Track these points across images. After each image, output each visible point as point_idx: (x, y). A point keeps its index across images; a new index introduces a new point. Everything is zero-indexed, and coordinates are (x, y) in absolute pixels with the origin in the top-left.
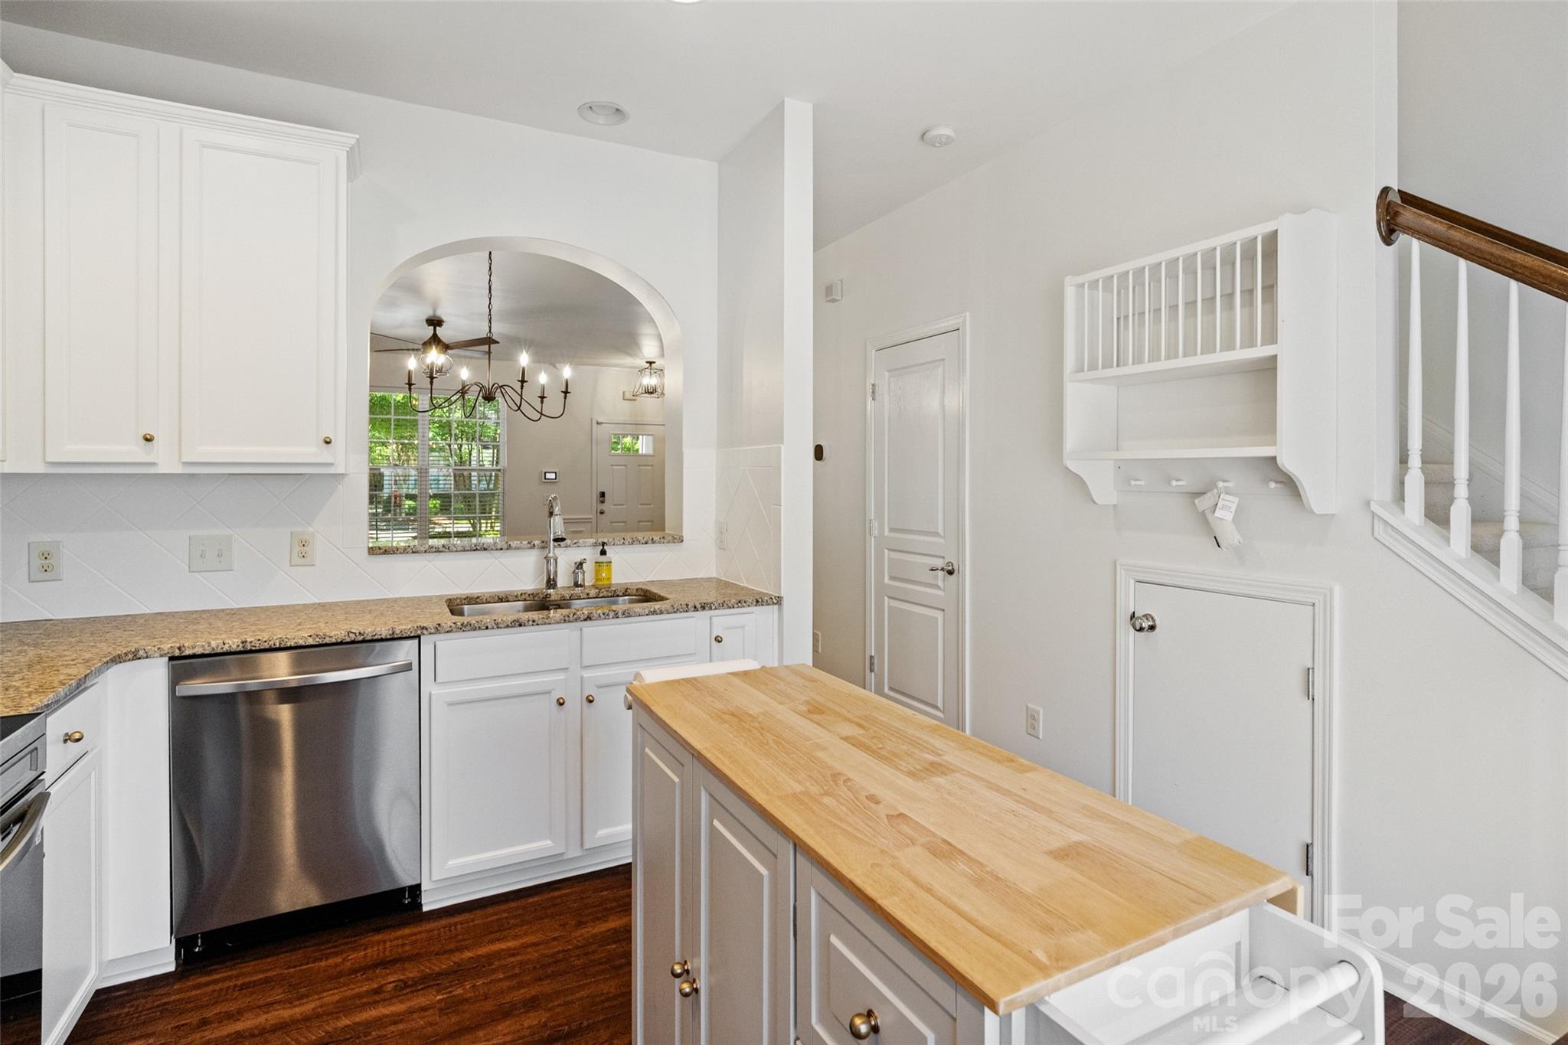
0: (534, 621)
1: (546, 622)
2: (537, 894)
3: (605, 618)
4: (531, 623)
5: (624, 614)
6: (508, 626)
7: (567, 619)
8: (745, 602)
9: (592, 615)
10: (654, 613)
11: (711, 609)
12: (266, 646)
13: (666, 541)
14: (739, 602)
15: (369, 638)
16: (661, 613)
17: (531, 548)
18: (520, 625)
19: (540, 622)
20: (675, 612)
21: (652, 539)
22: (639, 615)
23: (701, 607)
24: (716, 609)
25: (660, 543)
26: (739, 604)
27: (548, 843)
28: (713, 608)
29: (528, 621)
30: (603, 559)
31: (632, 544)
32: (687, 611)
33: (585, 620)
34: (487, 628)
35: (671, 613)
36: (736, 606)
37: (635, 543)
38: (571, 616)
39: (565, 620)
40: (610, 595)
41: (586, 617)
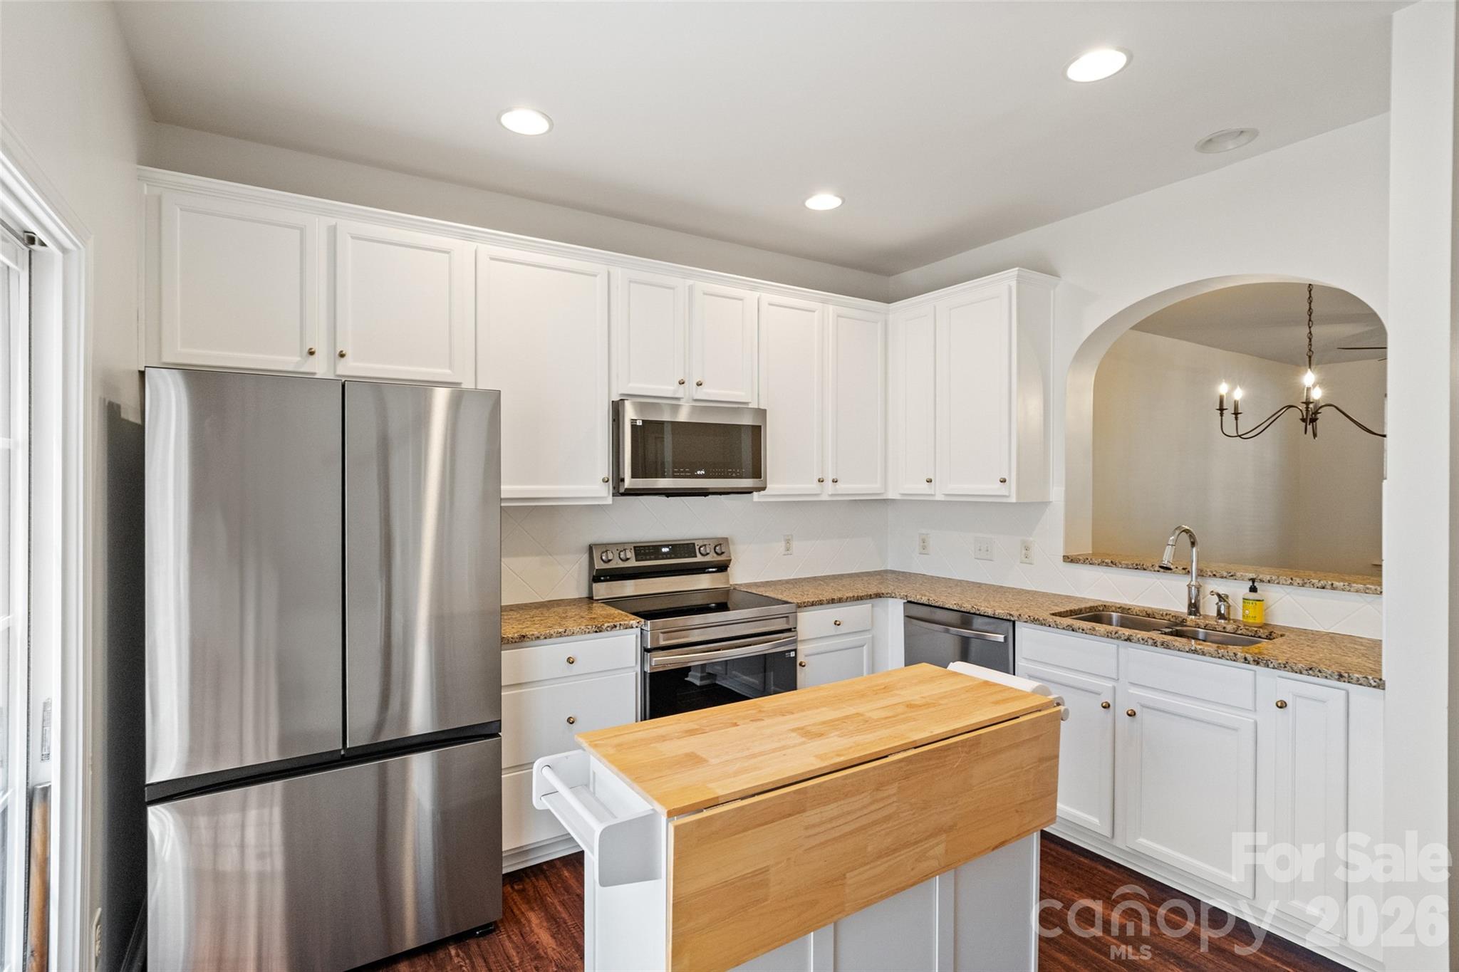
0: (1083, 630)
1: (1092, 632)
2: (1086, 857)
3: (1144, 644)
4: (1081, 630)
5: (1162, 645)
6: (1064, 628)
7: (1110, 635)
8: (1320, 671)
9: (1131, 638)
10: (1195, 652)
11: (1268, 666)
12: (936, 604)
13: (1352, 589)
14: (1311, 669)
15: (982, 613)
16: (1204, 654)
17: (1185, 574)
18: (1073, 630)
19: (1088, 631)
20: (1219, 658)
21: (1332, 584)
22: (1179, 650)
23: (1254, 661)
24: (1274, 668)
25: (1343, 590)
26: (1311, 672)
27: (1096, 821)
28: (1271, 666)
29: (1079, 629)
30: (1253, 595)
31: (1303, 586)
32: (1234, 660)
33: (1126, 640)
34: (1050, 626)
35: (1215, 657)
36: (1304, 672)
37: (1307, 585)
38: (1113, 633)
39: (1108, 635)
40: (1250, 634)
41: (1126, 638)
